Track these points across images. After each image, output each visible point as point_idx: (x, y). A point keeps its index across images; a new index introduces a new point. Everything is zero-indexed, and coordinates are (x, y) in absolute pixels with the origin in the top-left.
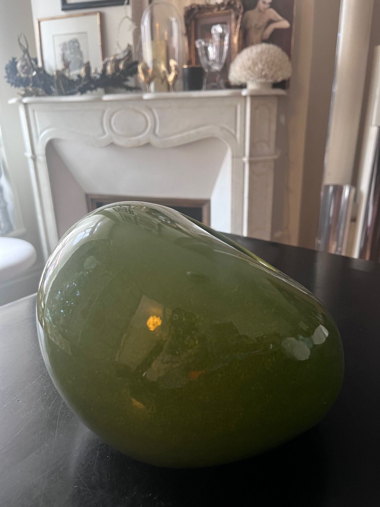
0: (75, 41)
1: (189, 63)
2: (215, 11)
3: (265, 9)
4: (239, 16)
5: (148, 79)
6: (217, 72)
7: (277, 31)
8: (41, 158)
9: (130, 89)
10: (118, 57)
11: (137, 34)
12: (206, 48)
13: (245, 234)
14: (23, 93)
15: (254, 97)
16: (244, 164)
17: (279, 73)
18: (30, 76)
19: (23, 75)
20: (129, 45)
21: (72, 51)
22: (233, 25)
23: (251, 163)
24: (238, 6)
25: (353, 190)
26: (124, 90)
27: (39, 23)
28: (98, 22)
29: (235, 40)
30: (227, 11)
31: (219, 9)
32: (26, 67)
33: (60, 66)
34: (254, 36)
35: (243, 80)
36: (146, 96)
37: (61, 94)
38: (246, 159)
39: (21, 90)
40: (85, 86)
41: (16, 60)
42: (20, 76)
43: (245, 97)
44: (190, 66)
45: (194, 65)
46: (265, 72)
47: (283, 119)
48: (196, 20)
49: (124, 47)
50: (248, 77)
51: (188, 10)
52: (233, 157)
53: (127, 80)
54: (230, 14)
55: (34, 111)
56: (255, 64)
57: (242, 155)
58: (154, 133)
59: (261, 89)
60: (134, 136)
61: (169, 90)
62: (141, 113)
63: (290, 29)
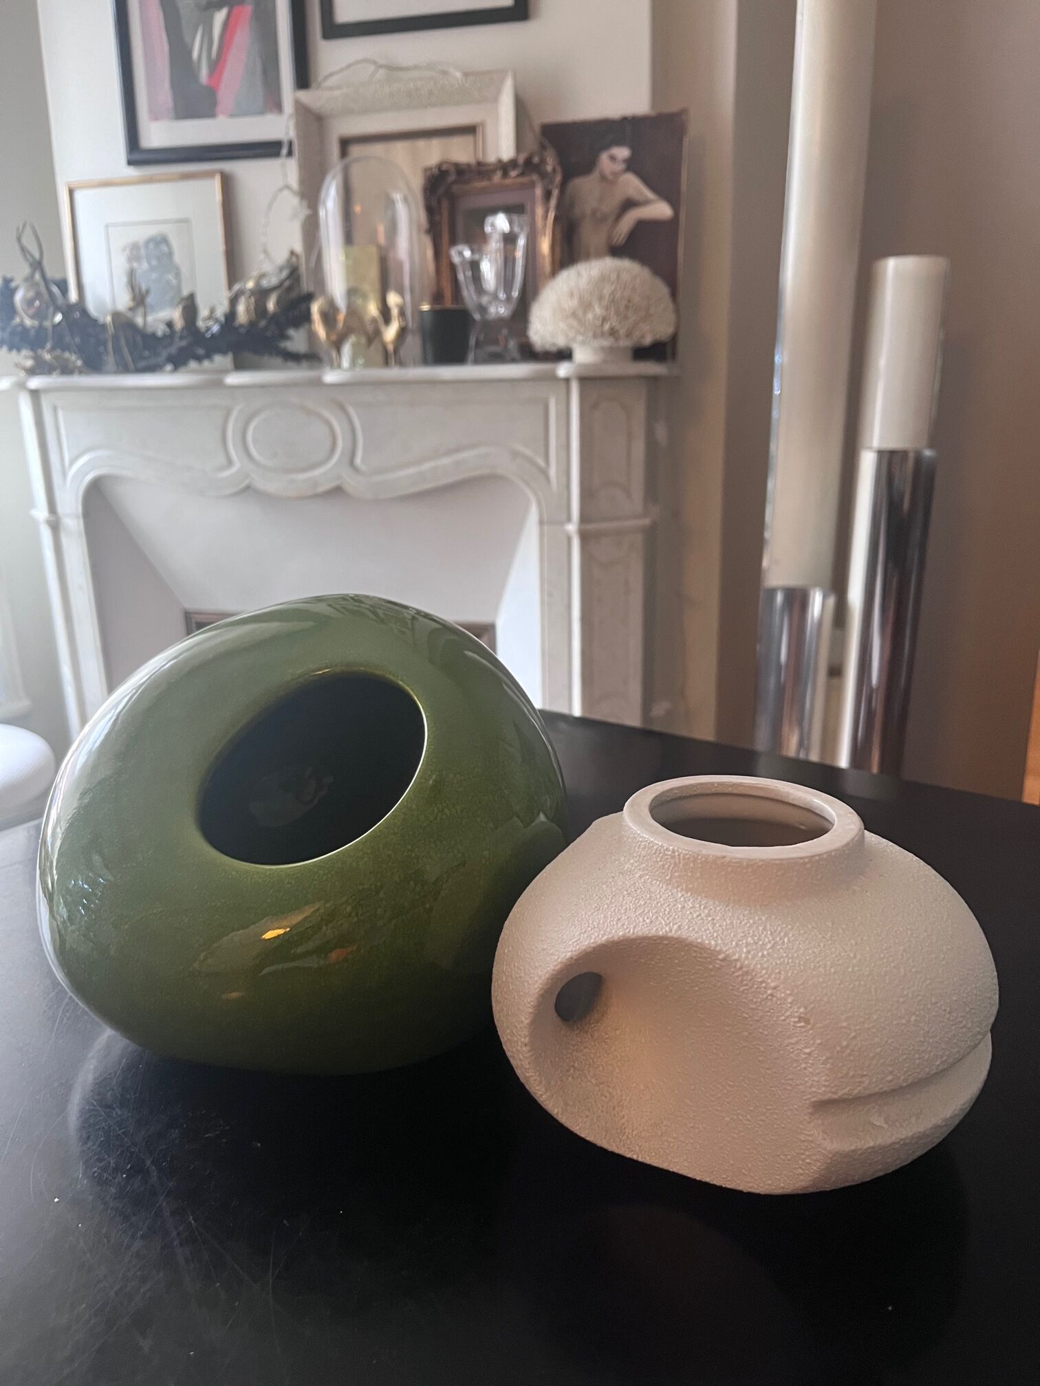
0: (162, 240)
1: (437, 297)
2: (497, 177)
3: (616, 175)
4: (553, 192)
5: (334, 337)
6: (500, 321)
7: (642, 226)
8: (73, 523)
9: (294, 358)
10: (265, 283)
11: (311, 229)
12: (475, 266)
13: (577, 711)
14: (29, 363)
15: (587, 380)
16: (569, 539)
17: (645, 327)
18: (47, 324)
19: (28, 322)
20: (292, 253)
21: (154, 262)
22: (539, 211)
23: (585, 537)
24: (549, 168)
25: (831, 601)
26: (278, 361)
27: (71, 192)
28: (218, 197)
29: (545, 246)
30: (524, 180)
31: (505, 174)
32: (37, 303)
33: (123, 301)
34: (591, 236)
35: (561, 342)
36: (331, 377)
37: (124, 369)
38: (572, 528)
39: (25, 358)
40: (181, 350)
41: (13, 285)
42: (22, 324)
43: (567, 380)
44: (438, 307)
45: (448, 304)
46: (611, 324)
47: (661, 433)
48: (453, 199)
49: (281, 257)
50: (571, 335)
51: (433, 176)
52: (541, 523)
53: (286, 338)
54: (532, 185)
55: (55, 409)
56: (586, 306)
57: (564, 517)
58: (352, 462)
59: (605, 362)
60: (304, 470)
61: (386, 363)
62: (319, 416)
63: (674, 222)
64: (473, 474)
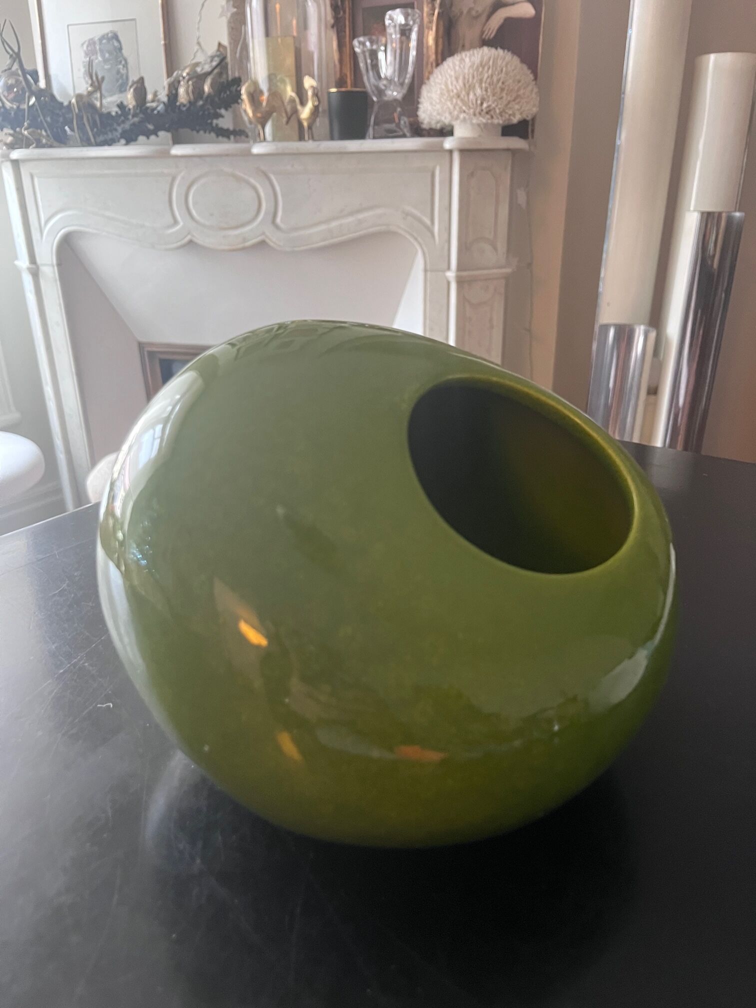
0: (114, 37)
1: (340, 83)
6: (395, 102)
9: (224, 134)
10: (200, 70)
11: (237, 23)
12: (374, 54)
14: (10, 139)
15: (465, 152)
16: (449, 283)
17: (515, 108)
18: (24, 106)
19: (9, 106)
20: (220, 45)
21: (107, 56)
22: (427, 10)
23: (460, 282)
25: (653, 335)
29: (430, 39)
32: (16, 88)
33: (84, 87)
34: (467, 31)
35: (446, 119)
36: (257, 149)
37: (87, 142)
38: (451, 275)
39: (6, 135)
40: (133, 126)
42: (3, 107)
43: (451, 152)
44: (343, 90)
45: (351, 87)
46: (489, 103)
47: (521, 197)
49: (212, 49)
50: (455, 113)
52: (426, 271)
53: (218, 116)
55: (31, 175)
56: (469, 88)
57: (445, 266)
58: (274, 221)
59: (480, 136)
60: (237, 227)
61: (301, 138)
62: (248, 183)
63: (536, 19)
64: (371, 230)
